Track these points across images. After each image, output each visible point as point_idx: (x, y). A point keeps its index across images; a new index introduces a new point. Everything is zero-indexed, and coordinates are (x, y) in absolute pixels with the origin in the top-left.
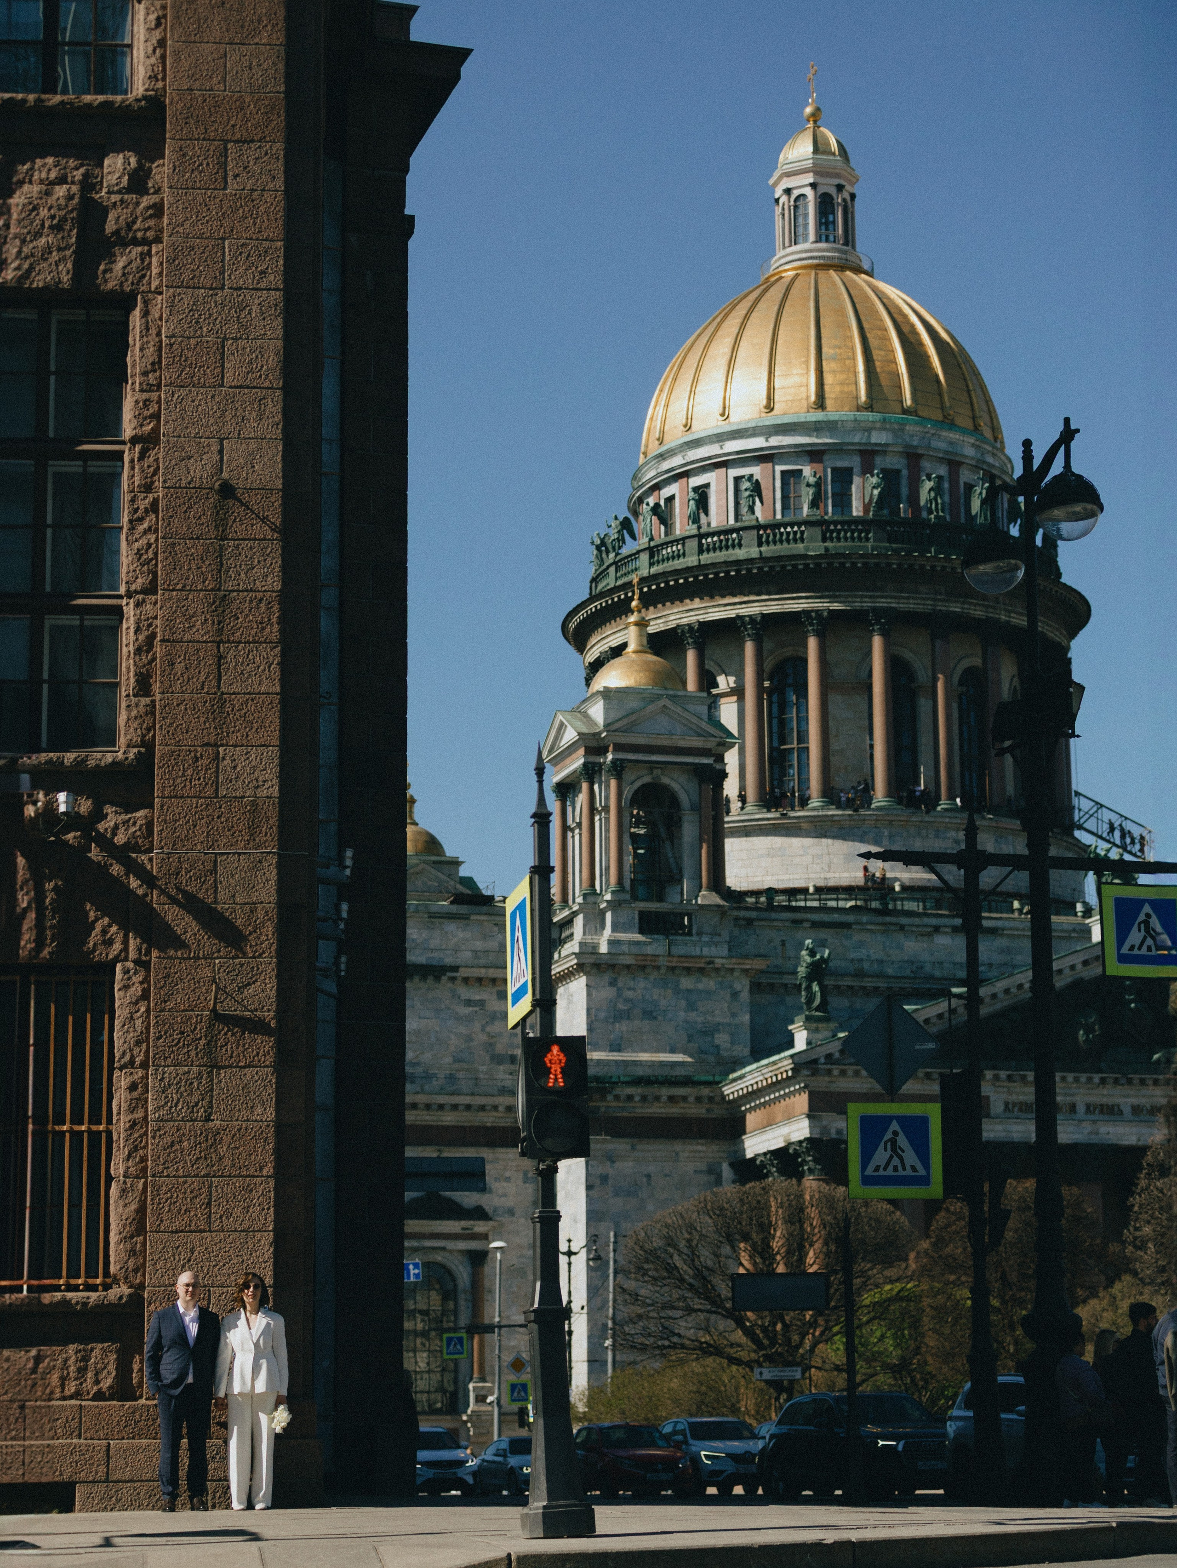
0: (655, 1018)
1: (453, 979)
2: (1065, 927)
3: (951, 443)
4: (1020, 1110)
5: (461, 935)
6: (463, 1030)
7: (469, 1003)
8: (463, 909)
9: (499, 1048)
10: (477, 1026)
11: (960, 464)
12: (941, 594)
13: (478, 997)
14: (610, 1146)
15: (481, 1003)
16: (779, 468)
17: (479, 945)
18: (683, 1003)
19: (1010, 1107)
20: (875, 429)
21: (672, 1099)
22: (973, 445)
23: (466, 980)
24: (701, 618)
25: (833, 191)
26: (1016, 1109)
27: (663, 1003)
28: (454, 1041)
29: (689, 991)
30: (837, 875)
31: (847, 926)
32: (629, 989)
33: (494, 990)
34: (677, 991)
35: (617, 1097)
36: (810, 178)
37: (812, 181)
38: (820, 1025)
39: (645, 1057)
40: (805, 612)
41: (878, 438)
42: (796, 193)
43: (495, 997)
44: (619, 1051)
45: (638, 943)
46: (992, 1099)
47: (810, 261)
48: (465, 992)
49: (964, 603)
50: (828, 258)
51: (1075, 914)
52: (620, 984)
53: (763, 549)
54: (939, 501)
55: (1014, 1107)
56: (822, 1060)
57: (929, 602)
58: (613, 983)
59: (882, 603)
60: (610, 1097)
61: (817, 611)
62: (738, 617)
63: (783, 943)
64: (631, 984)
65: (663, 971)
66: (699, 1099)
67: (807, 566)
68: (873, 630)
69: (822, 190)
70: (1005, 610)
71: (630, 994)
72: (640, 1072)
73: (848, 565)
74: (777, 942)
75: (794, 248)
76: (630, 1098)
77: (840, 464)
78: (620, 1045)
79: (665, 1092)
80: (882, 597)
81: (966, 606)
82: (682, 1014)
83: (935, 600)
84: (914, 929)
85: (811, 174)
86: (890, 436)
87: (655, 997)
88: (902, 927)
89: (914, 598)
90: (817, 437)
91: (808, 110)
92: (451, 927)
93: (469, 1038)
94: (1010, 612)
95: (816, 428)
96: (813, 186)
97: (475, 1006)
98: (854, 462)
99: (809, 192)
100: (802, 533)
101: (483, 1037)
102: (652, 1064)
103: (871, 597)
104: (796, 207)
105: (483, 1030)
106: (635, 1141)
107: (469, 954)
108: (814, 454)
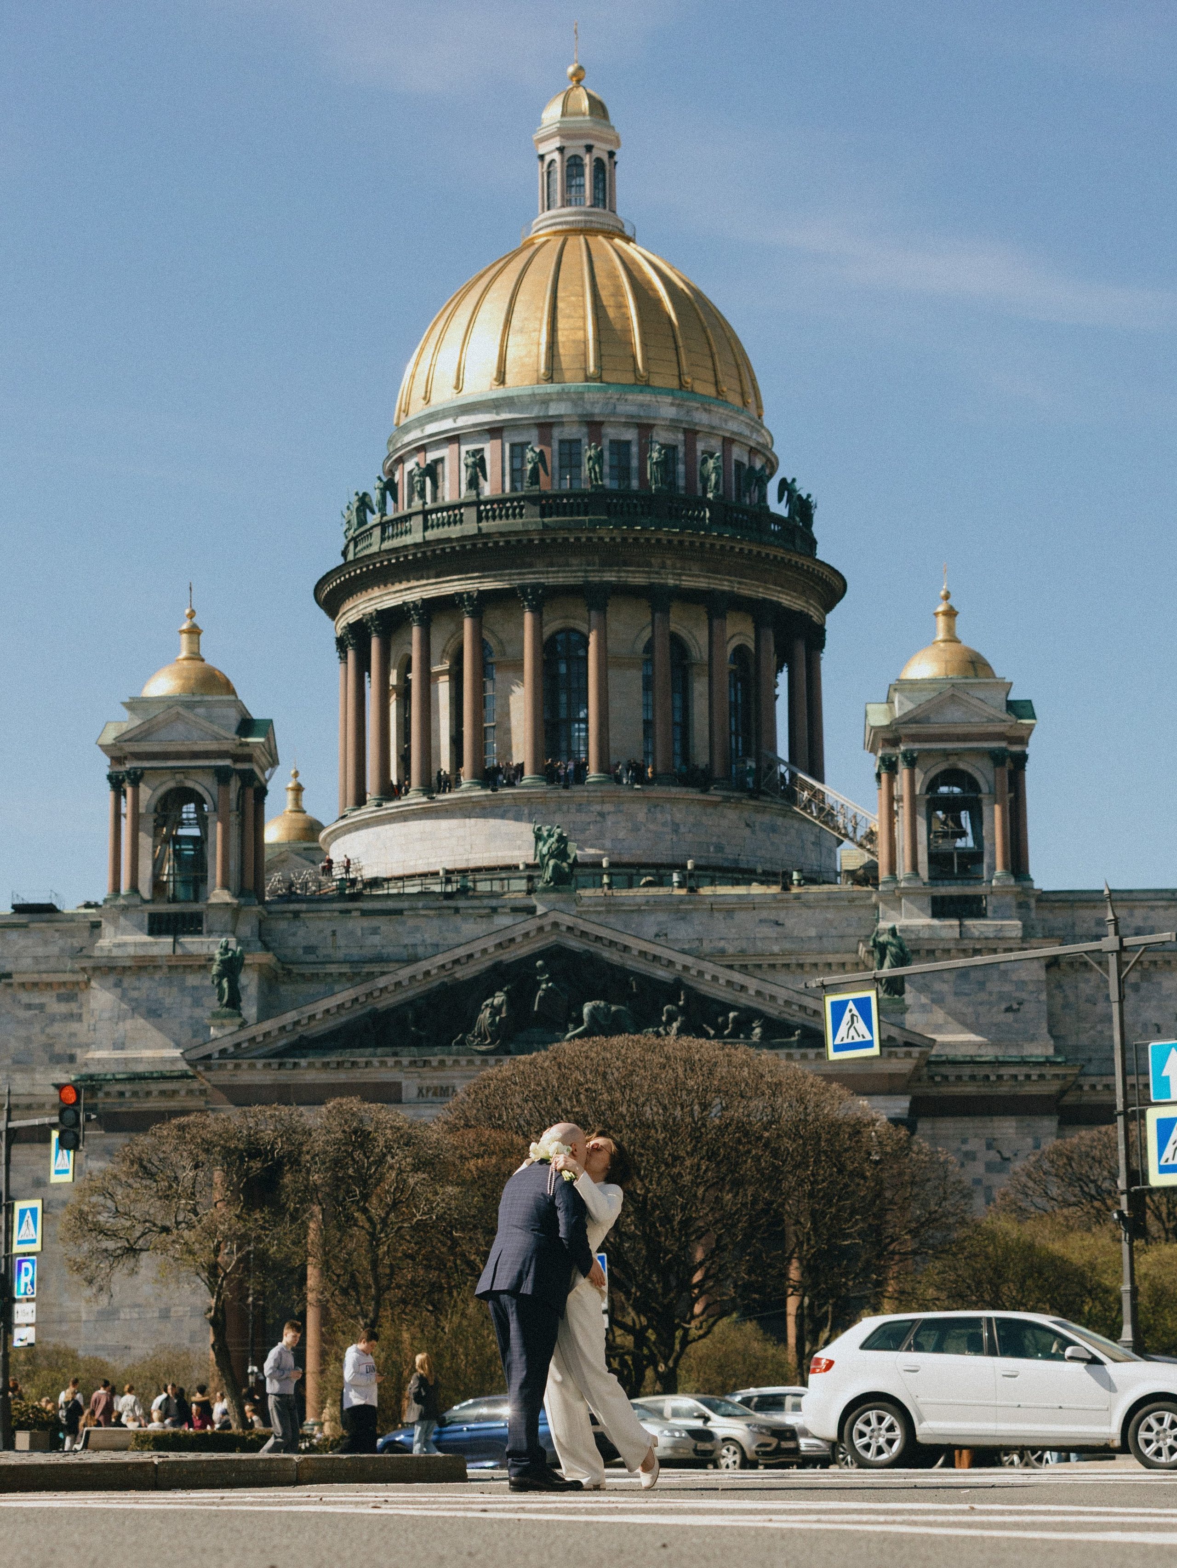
0: (160, 1016)
1: (10, 985)
2: (638, 900)
3: (641, 405)
4: (435, 1094)
5: (22, 942)
6: (22, 1033)
7: (29, 1007)
8: (23, 918)
9: (58, 1049)
10: (37, 1029)
11: (651, 427)
12: (594, 565)
13: (37, 1001)
14: (107, 1141)
15: (41, 1007)
16: (464, 448)
17: (40, 951)
18: (189, 1000)
19: (424, 1091)
20: (552, 400)
21: (162, 1093)
22: (672, 404)
23: (23, 985)
24: (380, 607)
25: (581, 152)
26: (430, 1094)
27: (168, 1001)
28: (13, 1044)
29: (195, 988)
30: (477, 856)
31: (399, 912)
32: (134, 989)
33: (54, 993)
34: (183, 989)
35: (108, 1094)
36: (556, 143)
37: (558, 145)
38: (225, 1021)
39: (148, 1054)
40: (459, 595)
41: (554, 410)
42: (548, 159)
43: (54, 999)
44: (122, 1049)
45: (144, 944)
46: (403, 1085)
47: (559, 227)
48: (25, 997)
49: (618, 571)
50: (572, 222)
51: (671, 884)
52: (125, 984)
53: (427, 534)
54: (597, 469)
55: (428, 1091)
56: (216, 1055)
57: (579, 574)
58: (118, 985)
59: (530, 579)
60: (101, 1094)
61: (468, 593)
62: (405, 603)
63: (334, 933)
64: (137, 984)
65: (166, 970)
66: (190, 1092)
67: (453, 548)
68: (524, 607)
69: (569, 153)
70: (674, 574)
71: (135, 994)
72: (140, 1068)
73: (490, 545)
74: (328, 932)
75: (548, 214)
76: (122, 1094)
77: (518, 439)
78: (123, 1044)
79: (155, 1087)
80: (529, 573)
81: (623, 574)
82: (187, 1011)
83: (586, 571)
84: (470, 911)
85: (558, 138)
86: (569, 404)
87: (160, 996)
88: (457, 910)
89: (564, 571)
90: (497, 414)
91: (571, 69)
92: (13, 935)
93: (28, 1040)
94: (680, 575)
95: (496, 405)
96: (561, 150)
97: (35, 1009)
98: (533, 435)
99: (556, 156)
100: (461, 515)
101: (43, 1038)
102: (153, 1061)
103: (520, 574)
104: (549, 173)
105: (43, 1031)
106: (133, 1135)
107: (29, 961)
108: (494, 431)
